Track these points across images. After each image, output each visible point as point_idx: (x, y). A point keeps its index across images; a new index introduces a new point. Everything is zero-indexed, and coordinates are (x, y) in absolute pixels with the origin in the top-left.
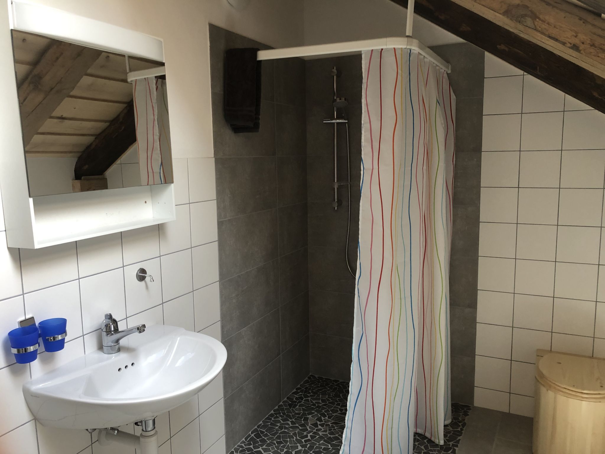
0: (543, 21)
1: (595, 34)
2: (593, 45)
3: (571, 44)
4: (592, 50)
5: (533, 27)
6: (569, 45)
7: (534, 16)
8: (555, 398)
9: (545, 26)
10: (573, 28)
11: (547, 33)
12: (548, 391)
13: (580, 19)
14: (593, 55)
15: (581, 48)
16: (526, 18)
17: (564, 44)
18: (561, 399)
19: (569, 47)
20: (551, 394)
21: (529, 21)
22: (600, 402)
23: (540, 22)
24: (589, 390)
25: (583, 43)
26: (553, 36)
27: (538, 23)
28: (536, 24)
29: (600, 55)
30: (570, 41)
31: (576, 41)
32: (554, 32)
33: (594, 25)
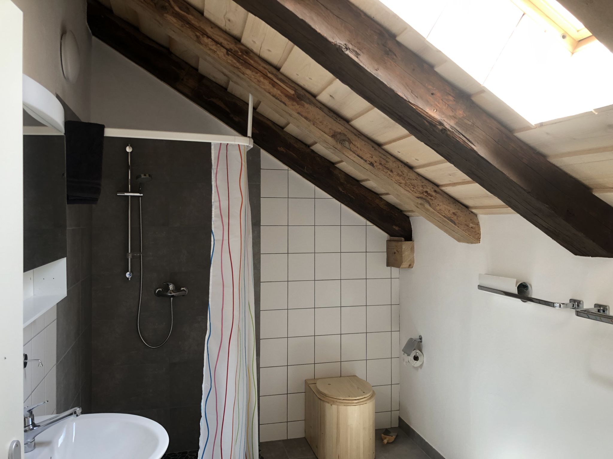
0: (355, 145)
1: (381, 157)
2: (380, 164)
3: (370, 162)
4: (380, 167)
5: (349, 148)
6: (368, 162)
7: (350, 142)
8: (338, 409)
9: (355, 149)
10: (370, 152)
11: (357, 153)
12: (331, 405)
13: (373, 147)
14: (381, 170)
15: (375, 165)
16: (346, 142)
17: (366, 161)
18: (342, 408)
19: (369, 164)
20: (334, 407)
21: (347, 144)
22: (366, 403)
23: (353, 145)
24: (359, 396)
25: (376, 162)
26: (360, 155)
27: (351, 146)
28: (351, 147)
29: (384, 170)
30: (369, 160)
31: (372, 160)
32: (361, 153)
33: (379, 152)
